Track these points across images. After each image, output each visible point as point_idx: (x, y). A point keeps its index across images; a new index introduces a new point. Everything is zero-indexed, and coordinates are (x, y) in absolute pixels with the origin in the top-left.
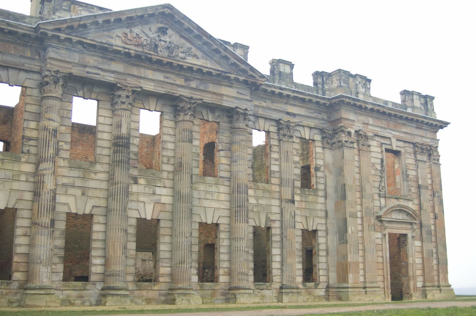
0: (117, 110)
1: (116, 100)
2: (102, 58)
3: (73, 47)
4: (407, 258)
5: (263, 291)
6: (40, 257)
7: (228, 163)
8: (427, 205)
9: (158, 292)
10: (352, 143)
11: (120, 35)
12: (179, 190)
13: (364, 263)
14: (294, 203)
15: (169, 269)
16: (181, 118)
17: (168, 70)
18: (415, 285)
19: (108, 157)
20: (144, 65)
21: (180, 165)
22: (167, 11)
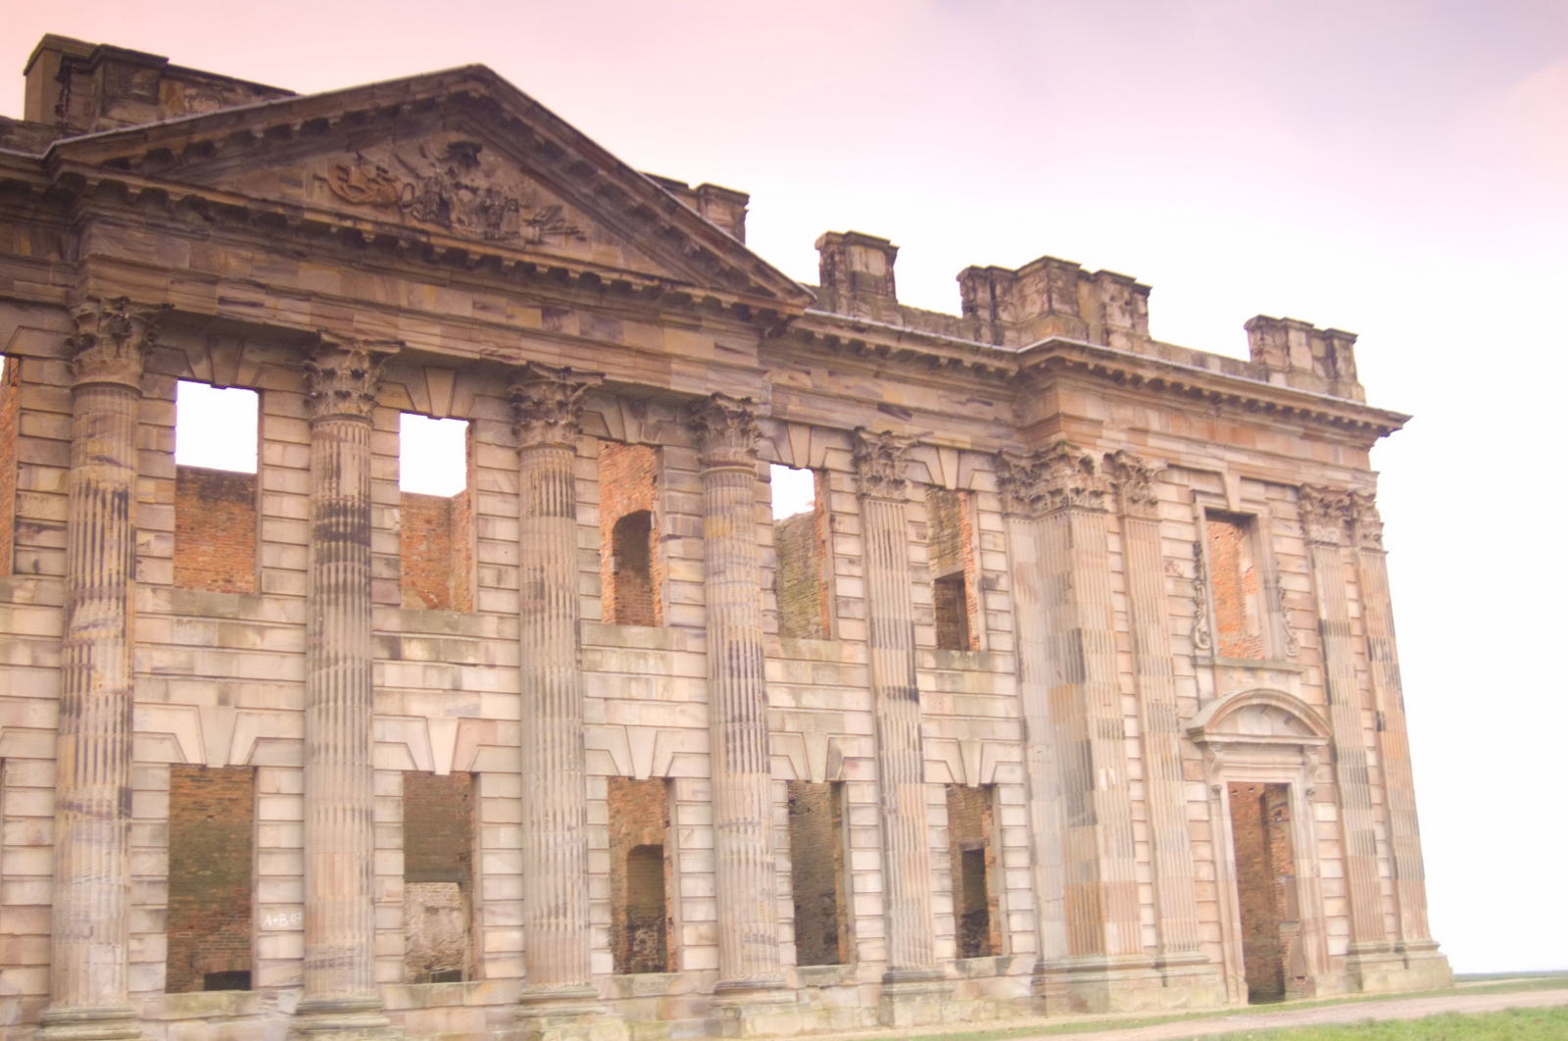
0: (323, 418)
1: (319, 387)
2: (269, 250)
3: (173, 220)
4: (1292, 863)
5: (827, 992)
6: (87, 915)
7: (698, 578)
8: (1347, 688)
9: (480, 1012)
10: (1097, 494)
11: (326, 175)
12: (539, 673)
13: (1153, 884)
14: (917, 700)
15: (516, 936)
16: (535, 436)
17: (485, 282)
18: (1323, 947)
19: (302, 576)
20: (406, 268)
21: (540, 590)
22: (477, 90)
